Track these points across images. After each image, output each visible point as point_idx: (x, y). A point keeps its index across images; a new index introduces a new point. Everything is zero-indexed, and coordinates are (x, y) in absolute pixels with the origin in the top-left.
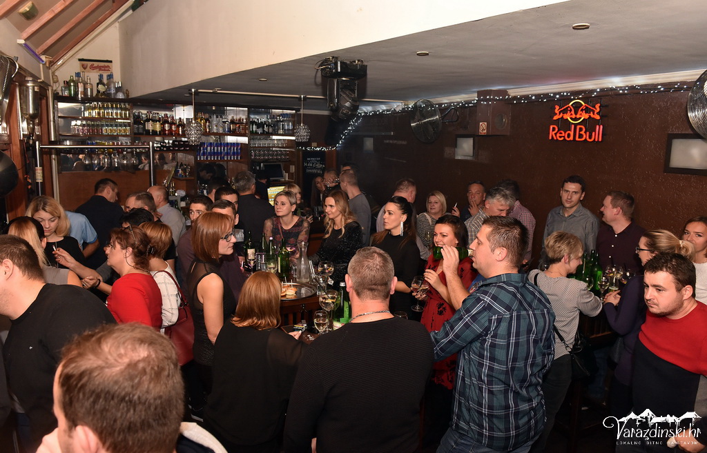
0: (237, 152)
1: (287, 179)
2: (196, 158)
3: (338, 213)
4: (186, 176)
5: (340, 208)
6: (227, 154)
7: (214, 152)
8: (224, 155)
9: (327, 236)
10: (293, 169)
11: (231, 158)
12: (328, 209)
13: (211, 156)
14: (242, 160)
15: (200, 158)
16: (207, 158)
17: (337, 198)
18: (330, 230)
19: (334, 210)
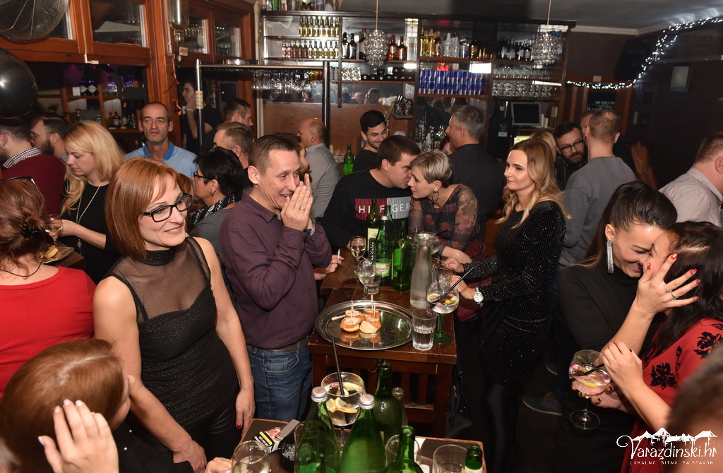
0: (478, 85)
1: (546, 127)
2: (416, 91)
3: (528, 182)
4: (404, 114)
5: (534, 176)
6: (463, 87)
7: (446, 84)
8: (459, 89)
9: (501, 220)
10: (555, 112)
11: (467, 93)
12: (510, 172)
13: (441, 89)
14: (483, 97)
15: (427, 91)
16: (436, 91)
17: (533, 155)
18: (508, 210)
19: (521, 175)
